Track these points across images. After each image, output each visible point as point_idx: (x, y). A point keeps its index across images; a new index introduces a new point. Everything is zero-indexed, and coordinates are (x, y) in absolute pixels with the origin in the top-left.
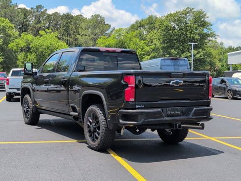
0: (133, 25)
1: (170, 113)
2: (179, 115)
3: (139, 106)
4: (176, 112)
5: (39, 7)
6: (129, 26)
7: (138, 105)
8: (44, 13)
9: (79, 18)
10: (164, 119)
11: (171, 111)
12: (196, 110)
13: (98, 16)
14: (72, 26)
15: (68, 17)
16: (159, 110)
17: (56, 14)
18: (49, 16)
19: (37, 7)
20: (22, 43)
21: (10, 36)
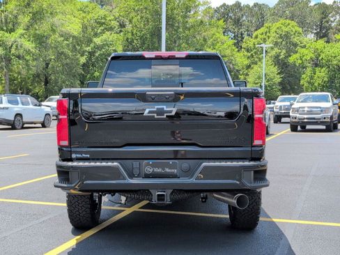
1: (151, 170)
2: (175, 176)
3: (79, 156)
4: (168, 170)
7: (76, 152)
10: (126, 181)
11: (153, 166)
12: (205, 167)
16: (115, 164)
20: (308, 54)
21: (295, 45)
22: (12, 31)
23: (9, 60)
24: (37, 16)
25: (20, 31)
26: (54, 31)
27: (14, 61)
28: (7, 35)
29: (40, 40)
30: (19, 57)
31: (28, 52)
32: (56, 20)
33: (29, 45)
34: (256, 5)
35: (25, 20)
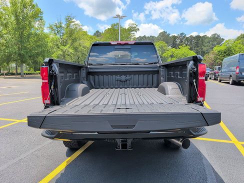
0: (239, 37)
5: (182, 34)
6: (236, 38)
8: (184, 37)
9: (205, 37)
13: (215, 34)
14: (200, 42)
15: (198, 37)
17: (191, 36)
18: (187, 38)
19: (181, 34)
20: (170, 53)
21: (165, 50)
22: (65, 46)
23: (64, 56)
24: (74, 40)
25: (68, 46)
26: (80, 46)
27: (66, 56)
28: (63, 47)
29: (76, 49)
30: (68, 55)
31: (71, 53)
32: (81, 41)
33: (71, 51)
34: (151, 36)
35: (70, 42)
